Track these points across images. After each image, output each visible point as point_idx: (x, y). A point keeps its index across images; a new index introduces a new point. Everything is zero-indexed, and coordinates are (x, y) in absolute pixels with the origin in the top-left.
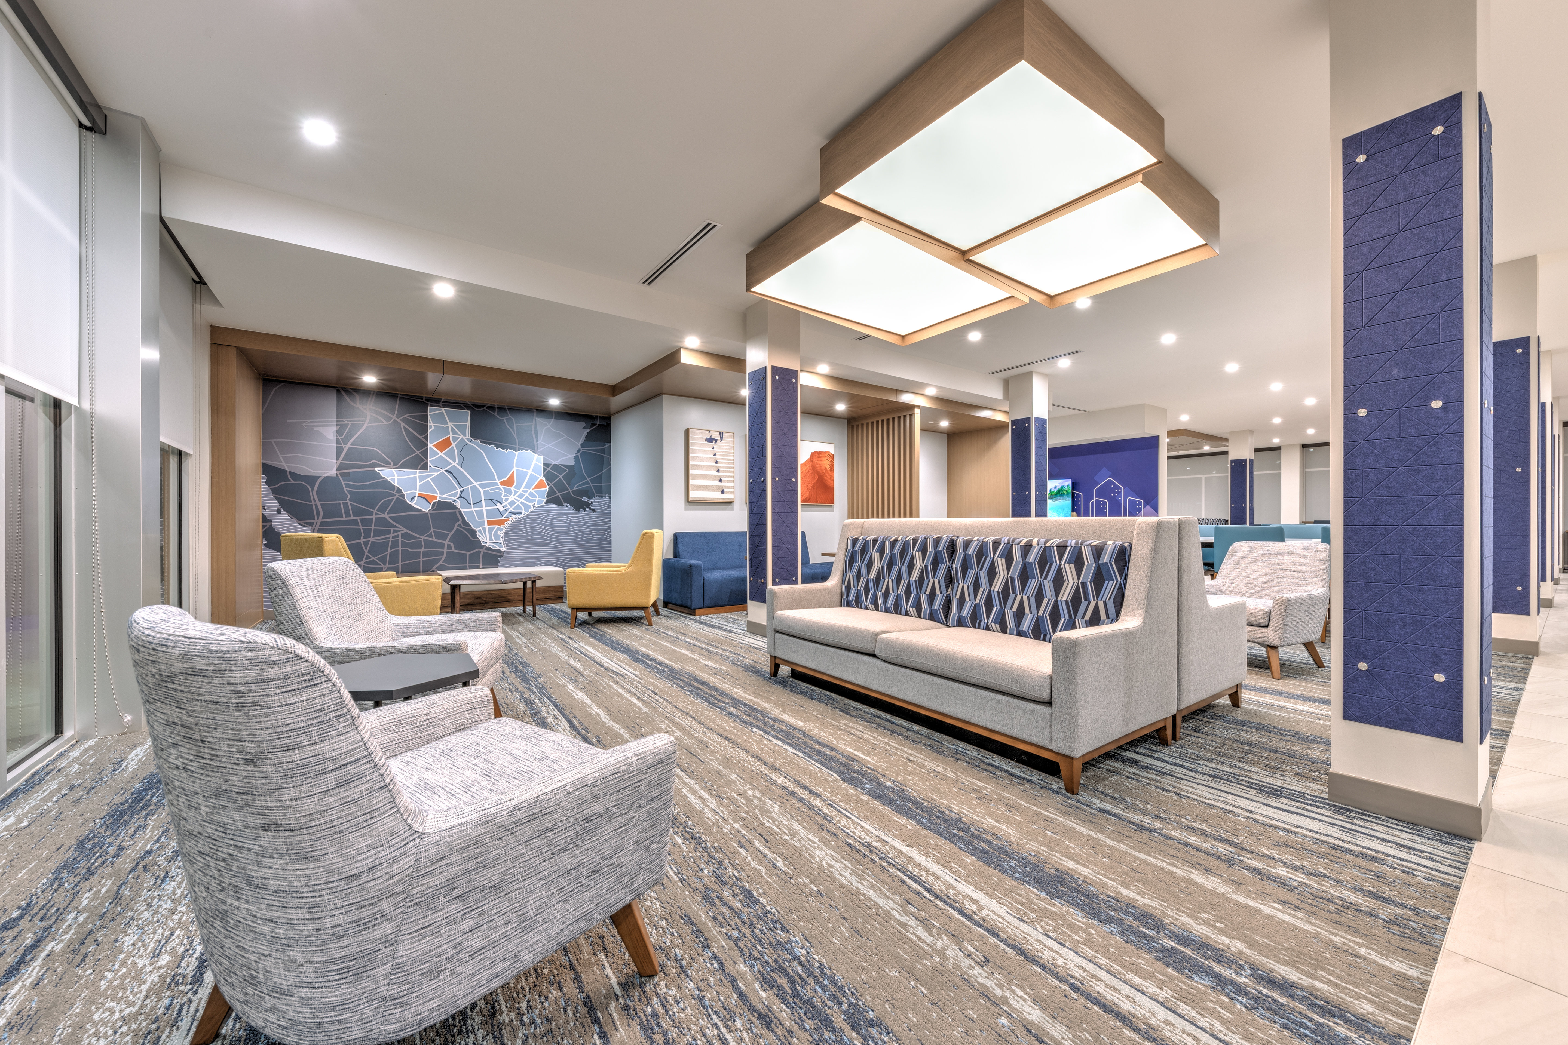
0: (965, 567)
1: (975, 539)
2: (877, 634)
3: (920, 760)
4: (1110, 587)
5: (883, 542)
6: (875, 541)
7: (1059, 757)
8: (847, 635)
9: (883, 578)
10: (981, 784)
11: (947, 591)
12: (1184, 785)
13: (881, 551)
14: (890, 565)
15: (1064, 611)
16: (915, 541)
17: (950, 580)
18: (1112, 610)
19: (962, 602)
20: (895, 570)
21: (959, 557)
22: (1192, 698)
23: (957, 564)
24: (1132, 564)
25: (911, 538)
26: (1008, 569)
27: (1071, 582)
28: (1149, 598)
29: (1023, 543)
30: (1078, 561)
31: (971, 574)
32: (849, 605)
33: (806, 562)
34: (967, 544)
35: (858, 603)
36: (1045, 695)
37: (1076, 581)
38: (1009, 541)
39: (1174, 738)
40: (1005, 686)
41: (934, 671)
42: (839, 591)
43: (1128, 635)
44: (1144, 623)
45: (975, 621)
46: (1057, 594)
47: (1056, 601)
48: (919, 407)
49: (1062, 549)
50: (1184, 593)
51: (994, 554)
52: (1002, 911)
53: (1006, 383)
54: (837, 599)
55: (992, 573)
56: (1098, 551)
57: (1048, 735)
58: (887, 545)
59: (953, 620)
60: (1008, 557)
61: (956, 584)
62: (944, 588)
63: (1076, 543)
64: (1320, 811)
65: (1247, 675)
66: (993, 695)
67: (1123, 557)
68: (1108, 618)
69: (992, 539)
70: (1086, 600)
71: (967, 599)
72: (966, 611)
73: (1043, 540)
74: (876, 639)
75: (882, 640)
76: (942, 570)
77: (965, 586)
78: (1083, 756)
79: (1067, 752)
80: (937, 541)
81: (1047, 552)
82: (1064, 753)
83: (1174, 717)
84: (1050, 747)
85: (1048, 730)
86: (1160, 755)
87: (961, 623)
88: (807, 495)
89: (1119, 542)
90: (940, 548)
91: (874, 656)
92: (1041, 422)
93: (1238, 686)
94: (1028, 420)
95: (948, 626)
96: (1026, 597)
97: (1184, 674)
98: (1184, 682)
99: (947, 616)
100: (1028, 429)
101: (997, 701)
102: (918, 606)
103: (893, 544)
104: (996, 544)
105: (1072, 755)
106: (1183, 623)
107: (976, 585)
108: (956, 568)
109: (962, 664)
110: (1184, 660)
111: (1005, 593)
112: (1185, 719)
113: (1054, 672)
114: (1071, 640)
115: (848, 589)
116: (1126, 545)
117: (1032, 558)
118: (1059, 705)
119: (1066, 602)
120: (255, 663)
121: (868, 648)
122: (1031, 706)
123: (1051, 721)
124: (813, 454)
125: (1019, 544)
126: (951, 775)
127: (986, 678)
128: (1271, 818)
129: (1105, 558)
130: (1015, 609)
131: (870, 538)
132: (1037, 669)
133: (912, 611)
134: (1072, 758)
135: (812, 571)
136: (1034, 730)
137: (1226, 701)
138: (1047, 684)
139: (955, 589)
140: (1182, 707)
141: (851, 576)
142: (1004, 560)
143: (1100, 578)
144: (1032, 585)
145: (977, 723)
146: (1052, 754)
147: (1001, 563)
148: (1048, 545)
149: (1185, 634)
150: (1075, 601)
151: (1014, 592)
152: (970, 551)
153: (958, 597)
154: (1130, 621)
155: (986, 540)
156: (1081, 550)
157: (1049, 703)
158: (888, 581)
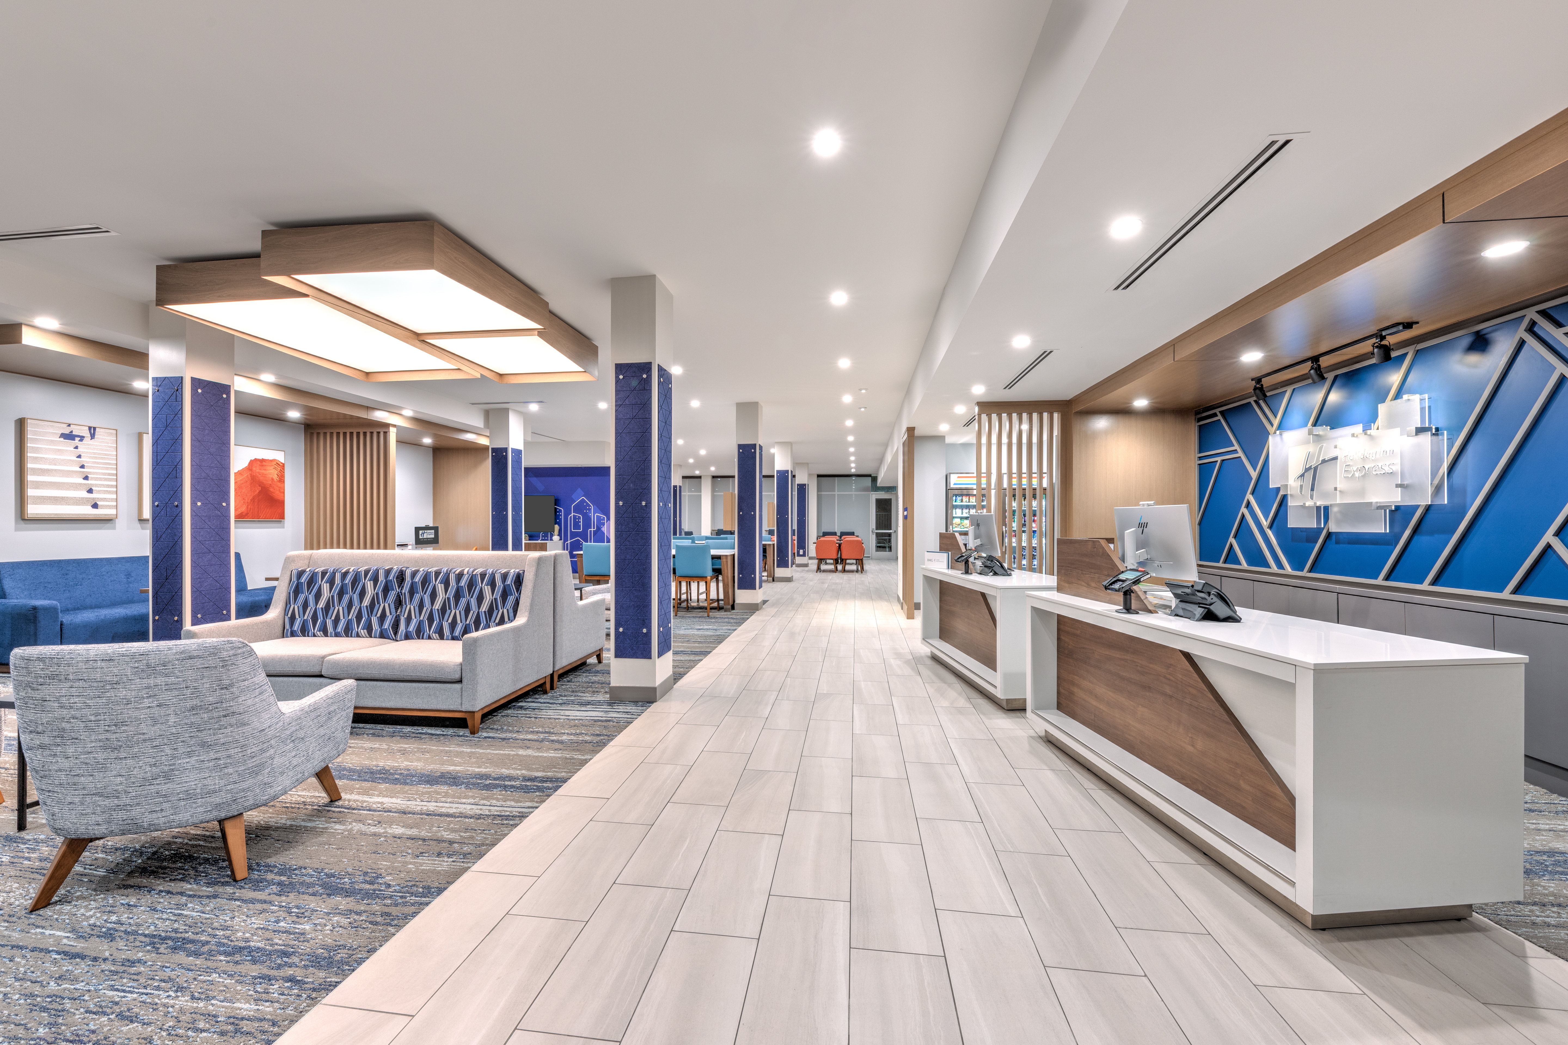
0: (412, 592)
1: (421, 570)
2: (324, 657)
3: (360, 745)
4: (511, 599)
5: (334, 574)
6: (324, 573)
7: (467, 714)
8: (291, 663)
9: (333, 606)
10: (407, 746)
11: (396, 612)
12: (543, 713)
13: (331, 582)
14: (341, 594)
15: (483, 618)
16: (367, 572)
17: (399, 603)
18: (511, 614)
19: (409, 620)
20: (346, 598)
21: (407, 584)
22: (565, 660)
23: (406, 589)
24: (523, 585)
25: (362, 569)
26: (446, 591)
27: (488, 598)
28: (532, 605)
29: (457, 572)
30: (492, 584)
31: (417, 597)
32: (293, 634)
33: (242, 588)
34: (414, 574)
35: (304, 631)
36: (457, 676)
37: (491, 597)
38: (447, 570)
39: (552, 688)
40: (432, 676)
41: (377, 677)
42: (280, 622)
43: (517, 629)
44: (528, 620)
45: (419, 634)
46: (479, 608)
47: (478, 612)
48: (394, 426)
49: (483, 576)
50: (558, 598)
51: (436, 580)
52: (399, 801)
53: (487, 414)
54: (279, 630)
55: (433, 596)
56: (505, 577)
57: (460, 702)
58: (338, 577)
59: (401, 636)
60: (446, 583)
61: (404, 606)
62: (393, 610)
63: (492, 572)
64: (602, 707)
65: (605, 642)
66: (423, 685)
67: (519, 580)
68: (509, 620)
69: (435, 569)
70: (496, 609)
71: (413, 617)
72: (412, 628)
73: (472, 569)
74: (323, 662)
75: (329, 661)
76: (392, 595)
77: (412, 607)
78: (482, 709)
79: (471, 709)
80: (388, 572)
81: (474, 578)
82: (469, 710)
83: (552, 675)
84: (461, 710)
85: (460, 698)
86: (540, 700)
87: (407, 637)
88: (243, 509)
89: (518, 570)
90: (391, 578)
91: (321, 676)
92: (517, 453)
93: (601, 650)
94: (506, 450)
95: (397, 641)
96: (457, 612)
97: (557, 648)
98: (558, 653)
99: (396, 633)
100: (506, 458)
101: (426, 688)
102: (369, 628)
103: (345, 575)
104: (437, 574)
105: (474, 710)
106: (558, 617)
107: (421, 606)
108: (405, 593)
109: (400, 667)
110: (558, 639)
111: (443, 610)
112: (561, 676)
113: (463, 661)
114: (473, 638)
115: (292, 619)
116: (521, 572)
117: (463, 583)
118: (466, 681)
119: (485, 612)
120: (233, 648)
121: (315, 670)
122: (449, 686)
123: (462, 692)
124: (252, 462)
125: (454, 573)
126: (385, 746)
127: (418, 674)
128: (576, 716)
129: (509, 582)
130: (450, 621)
131: (320, 570)
132: (454, 661)
133: (363, 632)
134: (474, 712)
135: (251, 599)
136: (451, 702)
137: (593, 660)
138: (459, 669)
139: (403, 610)
140: (557, 667)
141: (296, 607)
142: (443, 585)
143: (505, 594)
144: (463, 602)
145: (412, 707)
146: (463, 714)
147: (440, 588)
148: (474, 573)
149: (558, 624)
150: (490, 611)
151: (450, 608)
152: (417, 579)
153: (405, 616)
154: (521, 620)
155: (429, 570)
156: (495, 576)
157: (460, 681)
158: (339, 609)
